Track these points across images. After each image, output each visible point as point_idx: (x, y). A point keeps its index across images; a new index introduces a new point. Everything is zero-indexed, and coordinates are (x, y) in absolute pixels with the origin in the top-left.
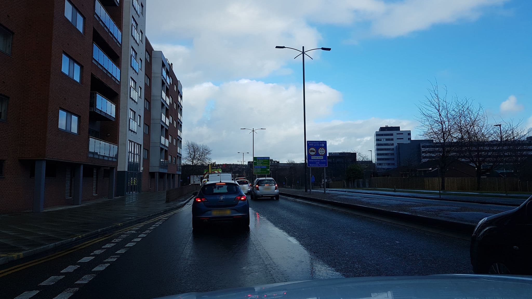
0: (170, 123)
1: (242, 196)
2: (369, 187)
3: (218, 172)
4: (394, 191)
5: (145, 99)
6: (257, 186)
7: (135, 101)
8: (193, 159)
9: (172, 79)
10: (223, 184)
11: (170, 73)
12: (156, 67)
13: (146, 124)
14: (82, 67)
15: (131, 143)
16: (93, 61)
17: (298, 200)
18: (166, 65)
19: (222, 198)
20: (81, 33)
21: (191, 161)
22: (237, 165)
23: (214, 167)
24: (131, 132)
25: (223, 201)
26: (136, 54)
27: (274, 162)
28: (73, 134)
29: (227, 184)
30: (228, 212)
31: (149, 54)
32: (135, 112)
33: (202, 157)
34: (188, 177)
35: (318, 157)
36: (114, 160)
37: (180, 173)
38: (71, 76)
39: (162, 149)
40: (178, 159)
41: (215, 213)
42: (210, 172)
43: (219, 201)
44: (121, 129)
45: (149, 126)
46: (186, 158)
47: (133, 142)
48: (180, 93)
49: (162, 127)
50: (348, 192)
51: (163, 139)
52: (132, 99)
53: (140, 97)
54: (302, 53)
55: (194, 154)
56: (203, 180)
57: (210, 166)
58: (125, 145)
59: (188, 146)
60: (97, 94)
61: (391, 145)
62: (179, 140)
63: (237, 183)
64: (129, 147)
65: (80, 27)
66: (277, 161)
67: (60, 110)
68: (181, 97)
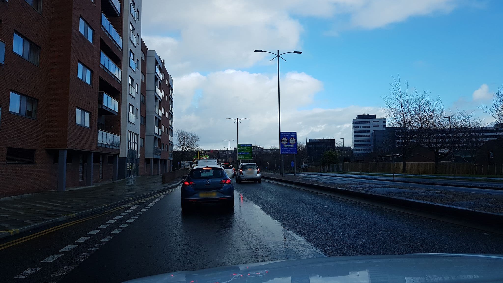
0: (162, 114)
1: (227, 179)
2: (342, 171)
3: (205, 159)
4: (360, 174)
5: (141, 94)
6: (241, 170)
7: (133, 97)
8: (183, 145)
9: (164, 74)
10: (209, 168)
11: (163, 70)
12: (150, 65)
13: (142, 116)
14: (92, 72)
15: (130, 133)
16: (101, 66)
17: (272, 181)
18: (159, 63)
19: (208, 181)
20: (91, 43)
21: (181, 147)
22: (223, 151)
23: (202, 153)
24: (130, 123)
25: (209, 185)
26: (134, 55)
27: (259, 148)
28: (86, 128)
29: (213, 168)
30: (214, 195)
31: (144, 54)
32: (133, 106)
33: (191, 144)
34: (179, 163)
35: (289, 146)
36: (118, 148)
37: (172, 159)
38: (84, 80)
39: (156, 138)
40: (170, 147)
41: (202, 195)
42: (199, 159)
43: (206, 185)
44: (122, 121)
45: (144, 118)
46: (176, 145)
47: (132, 132)
48: (171, 86)
49: (156, 118)
50: (320, 175)
51: (157, 128)
52: (131, 95)
53: (137, 93)
54: (277, 56)
55: (184, 141)
56: (192, 165)
57: (198, 152)
58: (125, 135)
59: (178, 134)
60: (104, 93)
61: (368, 132)
62: (170, 129)
63: (222, 167)
64: (129, 137)
65: (90, 39)
66: (261, 147)
67: (76, 109)
68: (172, 90)
